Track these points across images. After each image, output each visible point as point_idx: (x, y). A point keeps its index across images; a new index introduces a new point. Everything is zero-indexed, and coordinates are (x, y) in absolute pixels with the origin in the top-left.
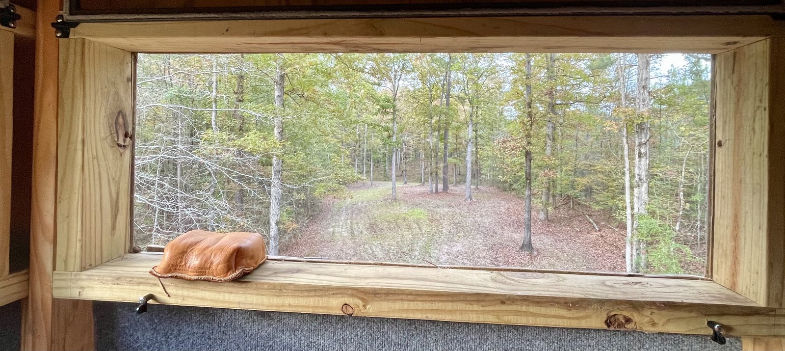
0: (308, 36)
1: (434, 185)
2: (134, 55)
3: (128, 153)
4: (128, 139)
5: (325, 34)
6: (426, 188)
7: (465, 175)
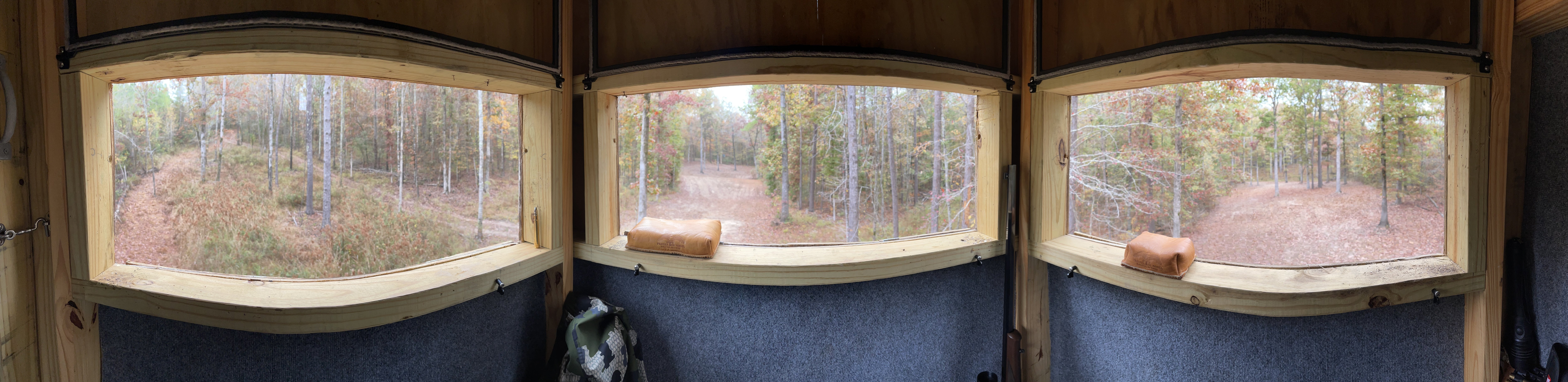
0: (1167, 69)
1: (1311, 183)
2: (1069, 97)
3: (1065, 168)
4: (1066, 159)
5: (1178, 67)
6: (1304, 186)
7: (1334, 174)
